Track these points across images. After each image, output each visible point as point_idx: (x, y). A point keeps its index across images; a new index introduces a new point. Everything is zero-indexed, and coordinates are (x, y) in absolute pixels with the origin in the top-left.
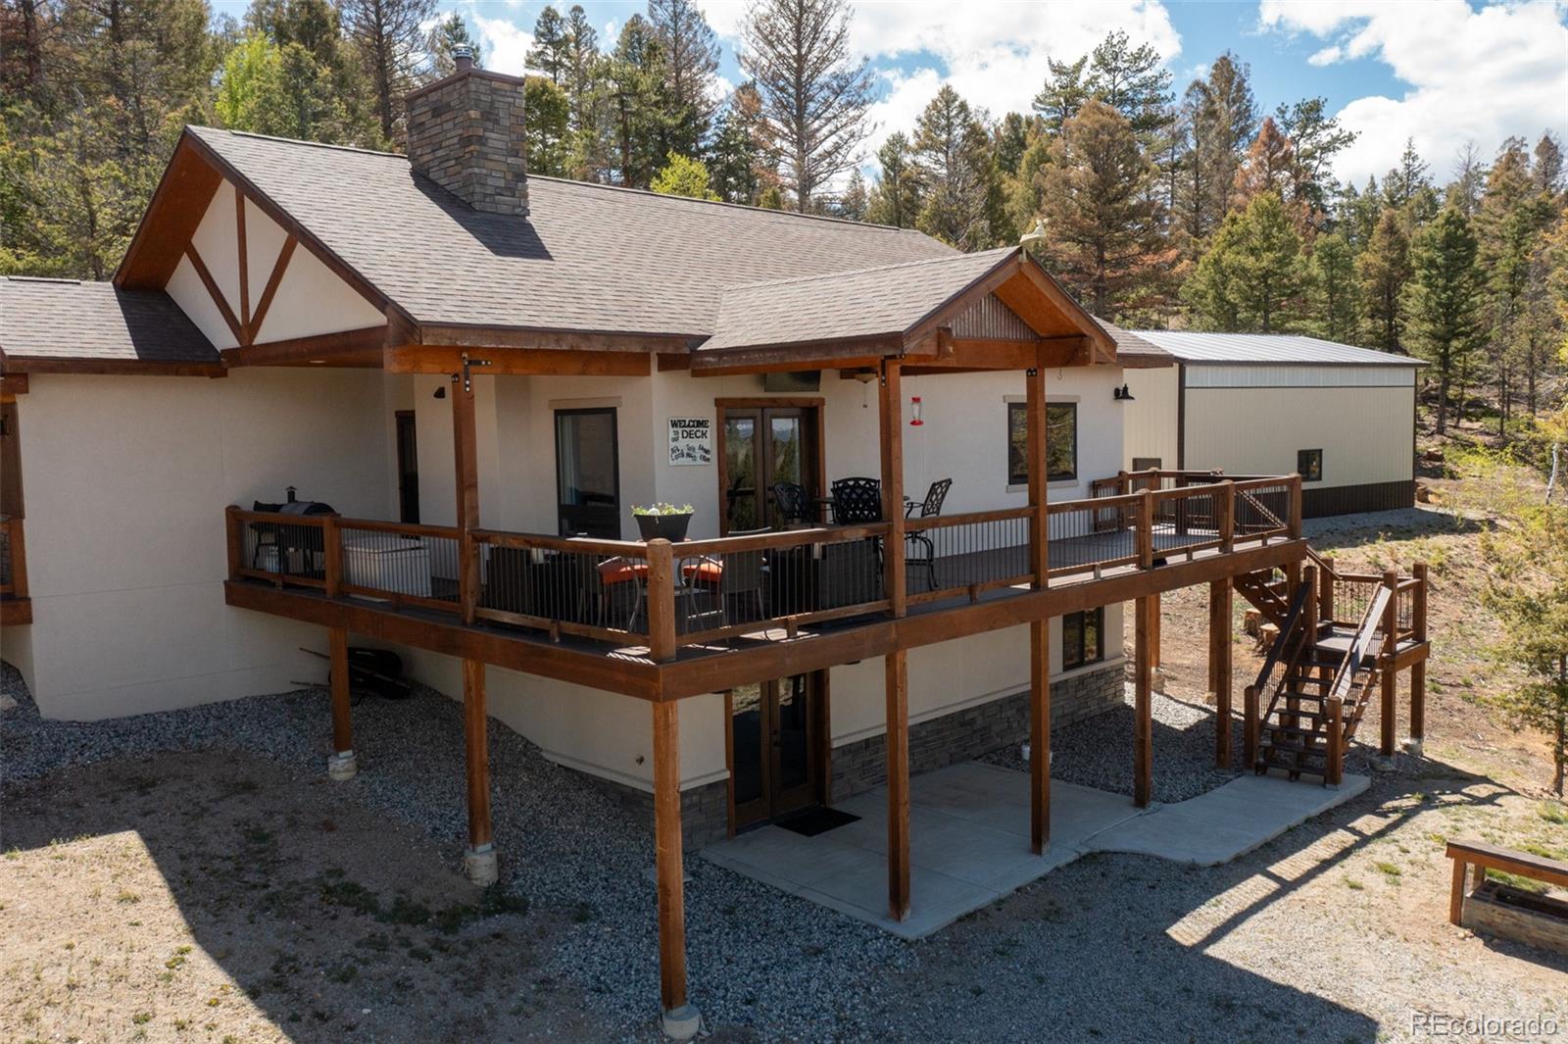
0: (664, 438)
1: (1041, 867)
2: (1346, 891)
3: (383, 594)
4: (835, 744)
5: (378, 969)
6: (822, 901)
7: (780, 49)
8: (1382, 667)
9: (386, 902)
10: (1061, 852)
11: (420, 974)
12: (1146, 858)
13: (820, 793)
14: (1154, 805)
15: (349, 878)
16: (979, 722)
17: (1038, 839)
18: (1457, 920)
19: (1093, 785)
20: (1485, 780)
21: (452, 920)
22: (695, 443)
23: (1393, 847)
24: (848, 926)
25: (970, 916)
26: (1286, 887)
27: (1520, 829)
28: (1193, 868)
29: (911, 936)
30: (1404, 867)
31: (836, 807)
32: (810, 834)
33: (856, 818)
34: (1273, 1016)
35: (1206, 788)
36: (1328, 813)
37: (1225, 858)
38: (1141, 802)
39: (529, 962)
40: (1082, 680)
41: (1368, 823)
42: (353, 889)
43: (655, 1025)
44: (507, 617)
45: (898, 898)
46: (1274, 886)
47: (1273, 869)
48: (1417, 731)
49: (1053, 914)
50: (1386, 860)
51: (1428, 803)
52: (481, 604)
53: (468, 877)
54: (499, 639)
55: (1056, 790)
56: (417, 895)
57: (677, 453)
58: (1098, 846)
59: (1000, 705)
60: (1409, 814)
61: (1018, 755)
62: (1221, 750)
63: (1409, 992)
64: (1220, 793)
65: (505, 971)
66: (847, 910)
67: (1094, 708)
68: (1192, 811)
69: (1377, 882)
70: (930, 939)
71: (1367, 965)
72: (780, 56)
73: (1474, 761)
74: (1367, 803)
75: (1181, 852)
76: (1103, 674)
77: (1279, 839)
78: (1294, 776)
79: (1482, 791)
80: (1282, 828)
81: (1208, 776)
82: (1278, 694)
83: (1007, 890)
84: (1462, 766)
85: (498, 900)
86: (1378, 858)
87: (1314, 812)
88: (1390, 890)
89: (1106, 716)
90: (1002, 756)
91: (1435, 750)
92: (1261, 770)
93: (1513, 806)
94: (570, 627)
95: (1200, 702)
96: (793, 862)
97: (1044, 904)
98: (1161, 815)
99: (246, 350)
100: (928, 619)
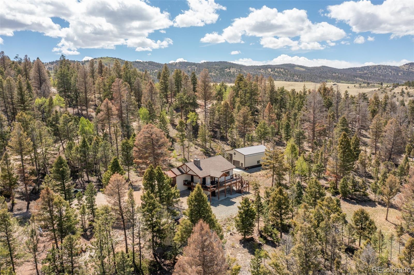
0: (208, 180)
2: (239, 199)
4: (215, 192)
6: (215, 199)
12: (230, 197)
13: (214, 195)
16: (221, 191)
17: (225, 197)
19: (229, 194)
24: (217, 200)
25: (222, 200)
28: (232, 198)
33: (216, 196)
34: (232, 203)
35: (235, 194)
36: (240, 195)
37: (234, 197)
47: (236, 198)
51: (246, 195)
55: (226, 194)
58: (228, 197)
59: (223, 190)
61: (224, 192)
71: (237, 201)
77: (237, 196)
82: (240, 189)
86: (241, 197)
89: (231, 189)
92: (238, 193)
94: (206, 189)
96: (213, 198)
97: (225, 199)
98: (232, 195)
99: (186, 173)
100: (220, 187)
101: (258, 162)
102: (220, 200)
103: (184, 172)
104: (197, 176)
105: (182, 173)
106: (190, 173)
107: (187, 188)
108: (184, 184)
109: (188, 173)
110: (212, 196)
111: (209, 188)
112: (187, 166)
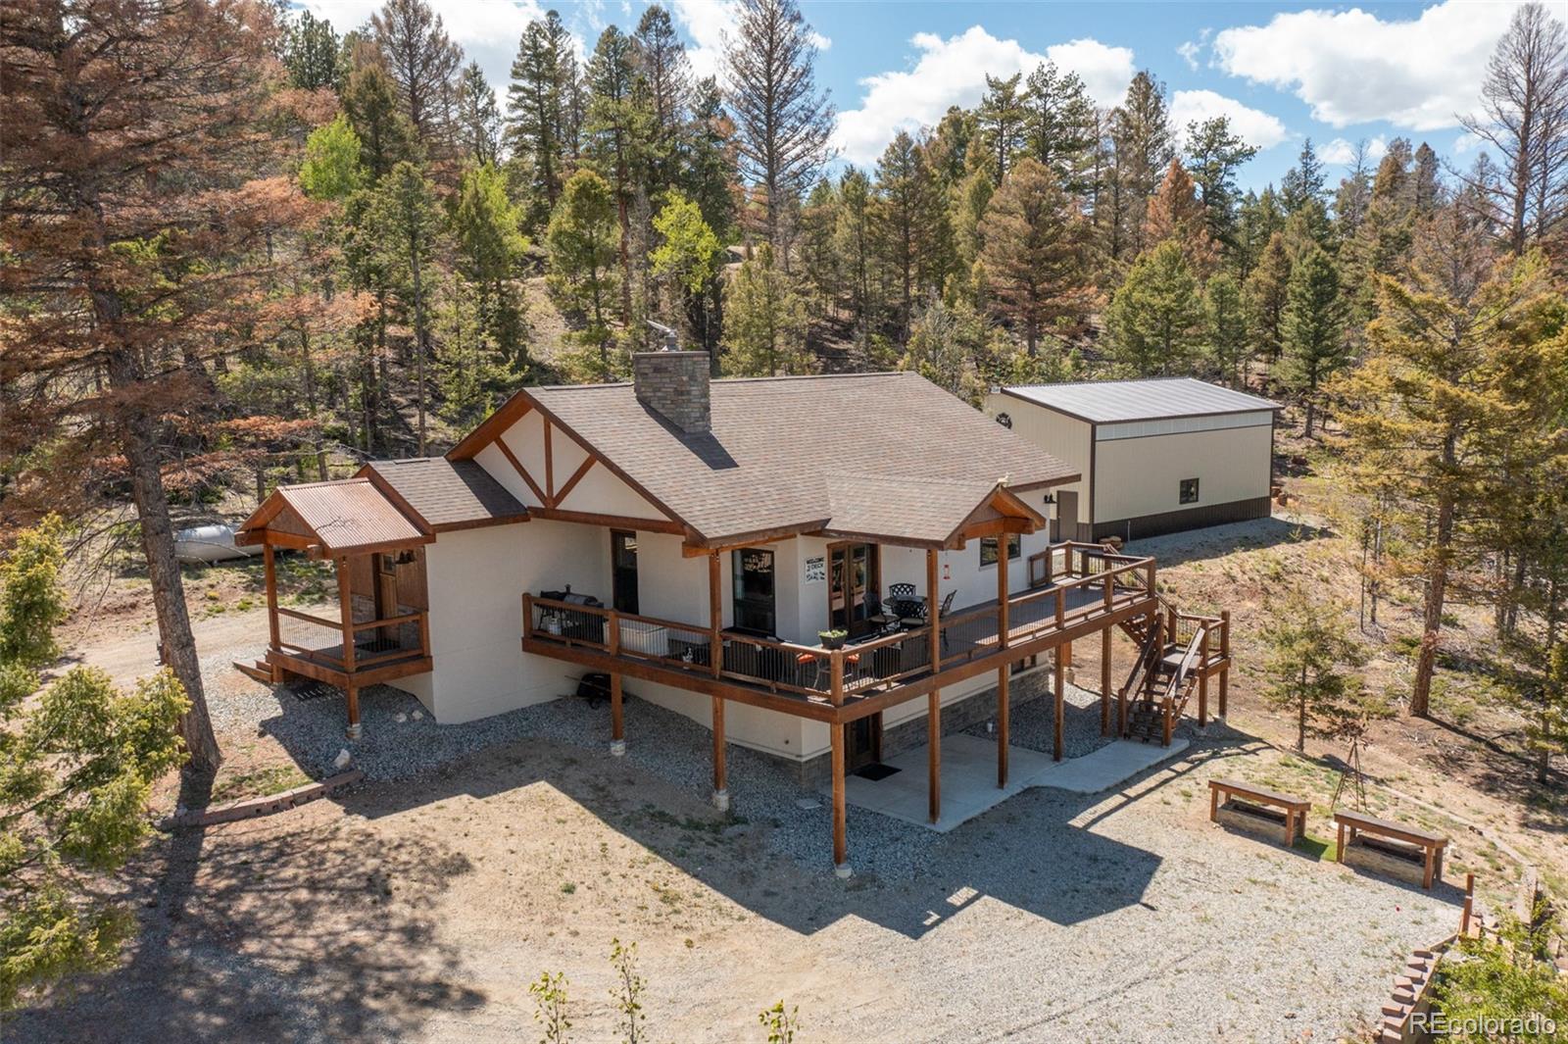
0: (803, 570)
1: (1003, 796)
2: (1162, 805)
3: (643, 655)
4: (885, 728)
5: (693, 850)
6: (892, 815)
7: (753, 81)
8: (1200, 674)
9: (682, 819)
10: (1014, 787)
11: (717, 852)
12: (1058, 790)
13: (877, 755)
14: (1064, 759)
15: (658, 808)
16: (962, 711)
17: (1002, 781)
18: (1213, 819)
19: (1030, 748)
20: (1260, 740)
21: (716, 828)
22: (817, 570)
23: (1192, 782)
24: (908, 827)
25: (969, 821)
26: (1130, 800)
27: (1265, 771)
28: (1083, 795)
29: (942, 831)
30: (1195, 793)
31: (885, 763)
32: (876, 779)
33: (898, 770)
34: (1116, 863)
35: (1095, 749)
36: (1162, 762)
37: (1101, 789)
38: (1057, 758)
39: (762, 847)
40: (1022, 680)
41: (1180, 766)
42: (662, 814)
43: (831, 872)
44: (742, 677)
45: (934, 813)
46: (1124, 799)
47: (1126, 792)
48: (1223, 712)
49: (1011, 820)
50: (1187, 789)
51: (1214, 756)
52: (725, 668)
53: (716, 807)
54: (739, 689)
55: (1010, 750)
56: (695, 816)
57: (810, 578)
58: (1034, 783)
59: (974, 699)
60: (1202, 761)
61: (985, 729)
62: (1104, 726)
63: (1181, 852)
64: (1101, 752)
65: (753, 851)
66: (906, 819)
67: (1030, 696)
68: (1085, 762)
69: (1179, 801)
70: (951, 833)
71: (1165, 841)
72: (753, 87)
73: (1256, 728)
74: (1181, 756)
75: (1076, 787)
76: (1036, 674)
77: (1131, 778)
78: (1146, 741)
79: (1250, 747)
80: (1134, 772)
81: (1096, 741)
82: (1138, 692)
83: (987, 807)
84: (1248, 731)
85: (733, 818)
86: (1183, 788)
87: (1153, 762)
88: (1185, 805)
89: (1037, 701)
90: (976, 730)
91: (1235, 721)
92: (1127, 737)
93: (1267, 757)
94: (783, 686)
95: (1096, 690)
96: (871, 795)
97: (1006, 815)
98: (1068, 765)
99: (550, 511)
100: (950, 672)
101: (1189, 489)
102: (946, 824)
103: (529, 499)
104: (675, 525)
105: (504, 509)
106: (595, 496)
107: (567, 688)
108: (535, 641)
109: (569, 504)
110: (850, 771)
111: (817, 671)
112: (550, 419)
